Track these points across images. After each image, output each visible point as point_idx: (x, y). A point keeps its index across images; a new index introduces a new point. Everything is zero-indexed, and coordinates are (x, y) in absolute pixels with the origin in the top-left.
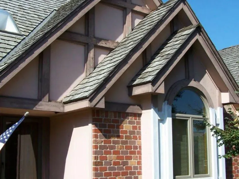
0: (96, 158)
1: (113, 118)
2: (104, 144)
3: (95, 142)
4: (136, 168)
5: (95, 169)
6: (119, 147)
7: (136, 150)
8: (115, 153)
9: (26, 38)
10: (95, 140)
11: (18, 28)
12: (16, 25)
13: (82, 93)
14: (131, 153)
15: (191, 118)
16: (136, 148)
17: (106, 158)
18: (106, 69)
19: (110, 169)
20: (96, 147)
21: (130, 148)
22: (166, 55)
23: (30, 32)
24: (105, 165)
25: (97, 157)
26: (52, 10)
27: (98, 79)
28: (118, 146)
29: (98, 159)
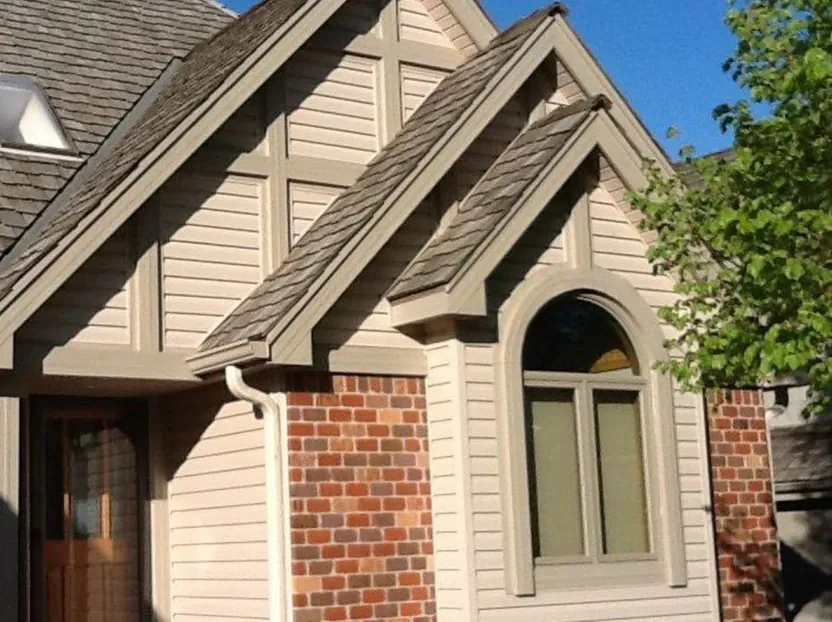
0: (296, 506)
1: (345, 392)
2: (320, 464)
3: (293, 460)
4: (417, 534)
5: (297, 538)
6: (366, 474)
7: (418, 483)
8: (352, 491)
9: (89, 162)
10: (294, 455)
11: (64, 131)
12: (58, 122)
13: (251, 326)
14: (402, 490)
15: (584, 382)
16: (416, 475)
17: (325, 506)
18: (317, 252)
19: (340, 536)
20: (295, 475)
21: (399, 475)
22: (498, 199)
23: (101, 139)
24: (324, 525)
25: (301, 503)
26: (168, 59)
27: (296, 284)
28: (361, 472)
29: (301, 509)
